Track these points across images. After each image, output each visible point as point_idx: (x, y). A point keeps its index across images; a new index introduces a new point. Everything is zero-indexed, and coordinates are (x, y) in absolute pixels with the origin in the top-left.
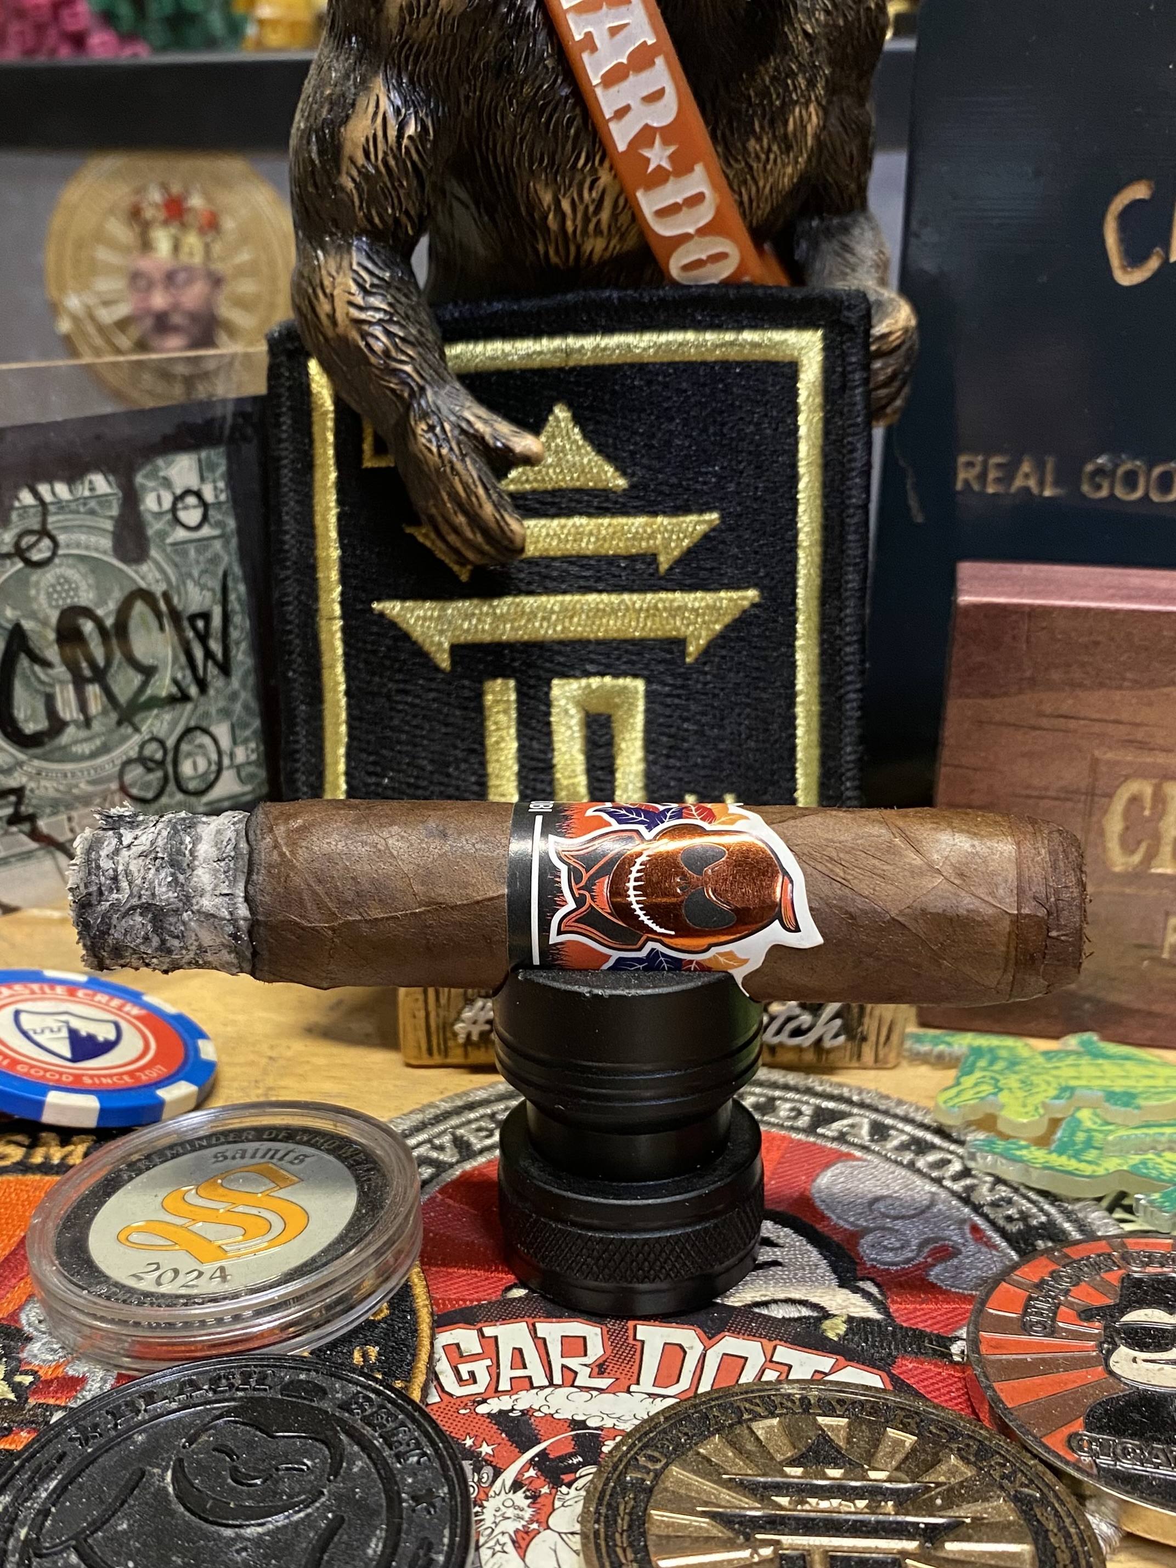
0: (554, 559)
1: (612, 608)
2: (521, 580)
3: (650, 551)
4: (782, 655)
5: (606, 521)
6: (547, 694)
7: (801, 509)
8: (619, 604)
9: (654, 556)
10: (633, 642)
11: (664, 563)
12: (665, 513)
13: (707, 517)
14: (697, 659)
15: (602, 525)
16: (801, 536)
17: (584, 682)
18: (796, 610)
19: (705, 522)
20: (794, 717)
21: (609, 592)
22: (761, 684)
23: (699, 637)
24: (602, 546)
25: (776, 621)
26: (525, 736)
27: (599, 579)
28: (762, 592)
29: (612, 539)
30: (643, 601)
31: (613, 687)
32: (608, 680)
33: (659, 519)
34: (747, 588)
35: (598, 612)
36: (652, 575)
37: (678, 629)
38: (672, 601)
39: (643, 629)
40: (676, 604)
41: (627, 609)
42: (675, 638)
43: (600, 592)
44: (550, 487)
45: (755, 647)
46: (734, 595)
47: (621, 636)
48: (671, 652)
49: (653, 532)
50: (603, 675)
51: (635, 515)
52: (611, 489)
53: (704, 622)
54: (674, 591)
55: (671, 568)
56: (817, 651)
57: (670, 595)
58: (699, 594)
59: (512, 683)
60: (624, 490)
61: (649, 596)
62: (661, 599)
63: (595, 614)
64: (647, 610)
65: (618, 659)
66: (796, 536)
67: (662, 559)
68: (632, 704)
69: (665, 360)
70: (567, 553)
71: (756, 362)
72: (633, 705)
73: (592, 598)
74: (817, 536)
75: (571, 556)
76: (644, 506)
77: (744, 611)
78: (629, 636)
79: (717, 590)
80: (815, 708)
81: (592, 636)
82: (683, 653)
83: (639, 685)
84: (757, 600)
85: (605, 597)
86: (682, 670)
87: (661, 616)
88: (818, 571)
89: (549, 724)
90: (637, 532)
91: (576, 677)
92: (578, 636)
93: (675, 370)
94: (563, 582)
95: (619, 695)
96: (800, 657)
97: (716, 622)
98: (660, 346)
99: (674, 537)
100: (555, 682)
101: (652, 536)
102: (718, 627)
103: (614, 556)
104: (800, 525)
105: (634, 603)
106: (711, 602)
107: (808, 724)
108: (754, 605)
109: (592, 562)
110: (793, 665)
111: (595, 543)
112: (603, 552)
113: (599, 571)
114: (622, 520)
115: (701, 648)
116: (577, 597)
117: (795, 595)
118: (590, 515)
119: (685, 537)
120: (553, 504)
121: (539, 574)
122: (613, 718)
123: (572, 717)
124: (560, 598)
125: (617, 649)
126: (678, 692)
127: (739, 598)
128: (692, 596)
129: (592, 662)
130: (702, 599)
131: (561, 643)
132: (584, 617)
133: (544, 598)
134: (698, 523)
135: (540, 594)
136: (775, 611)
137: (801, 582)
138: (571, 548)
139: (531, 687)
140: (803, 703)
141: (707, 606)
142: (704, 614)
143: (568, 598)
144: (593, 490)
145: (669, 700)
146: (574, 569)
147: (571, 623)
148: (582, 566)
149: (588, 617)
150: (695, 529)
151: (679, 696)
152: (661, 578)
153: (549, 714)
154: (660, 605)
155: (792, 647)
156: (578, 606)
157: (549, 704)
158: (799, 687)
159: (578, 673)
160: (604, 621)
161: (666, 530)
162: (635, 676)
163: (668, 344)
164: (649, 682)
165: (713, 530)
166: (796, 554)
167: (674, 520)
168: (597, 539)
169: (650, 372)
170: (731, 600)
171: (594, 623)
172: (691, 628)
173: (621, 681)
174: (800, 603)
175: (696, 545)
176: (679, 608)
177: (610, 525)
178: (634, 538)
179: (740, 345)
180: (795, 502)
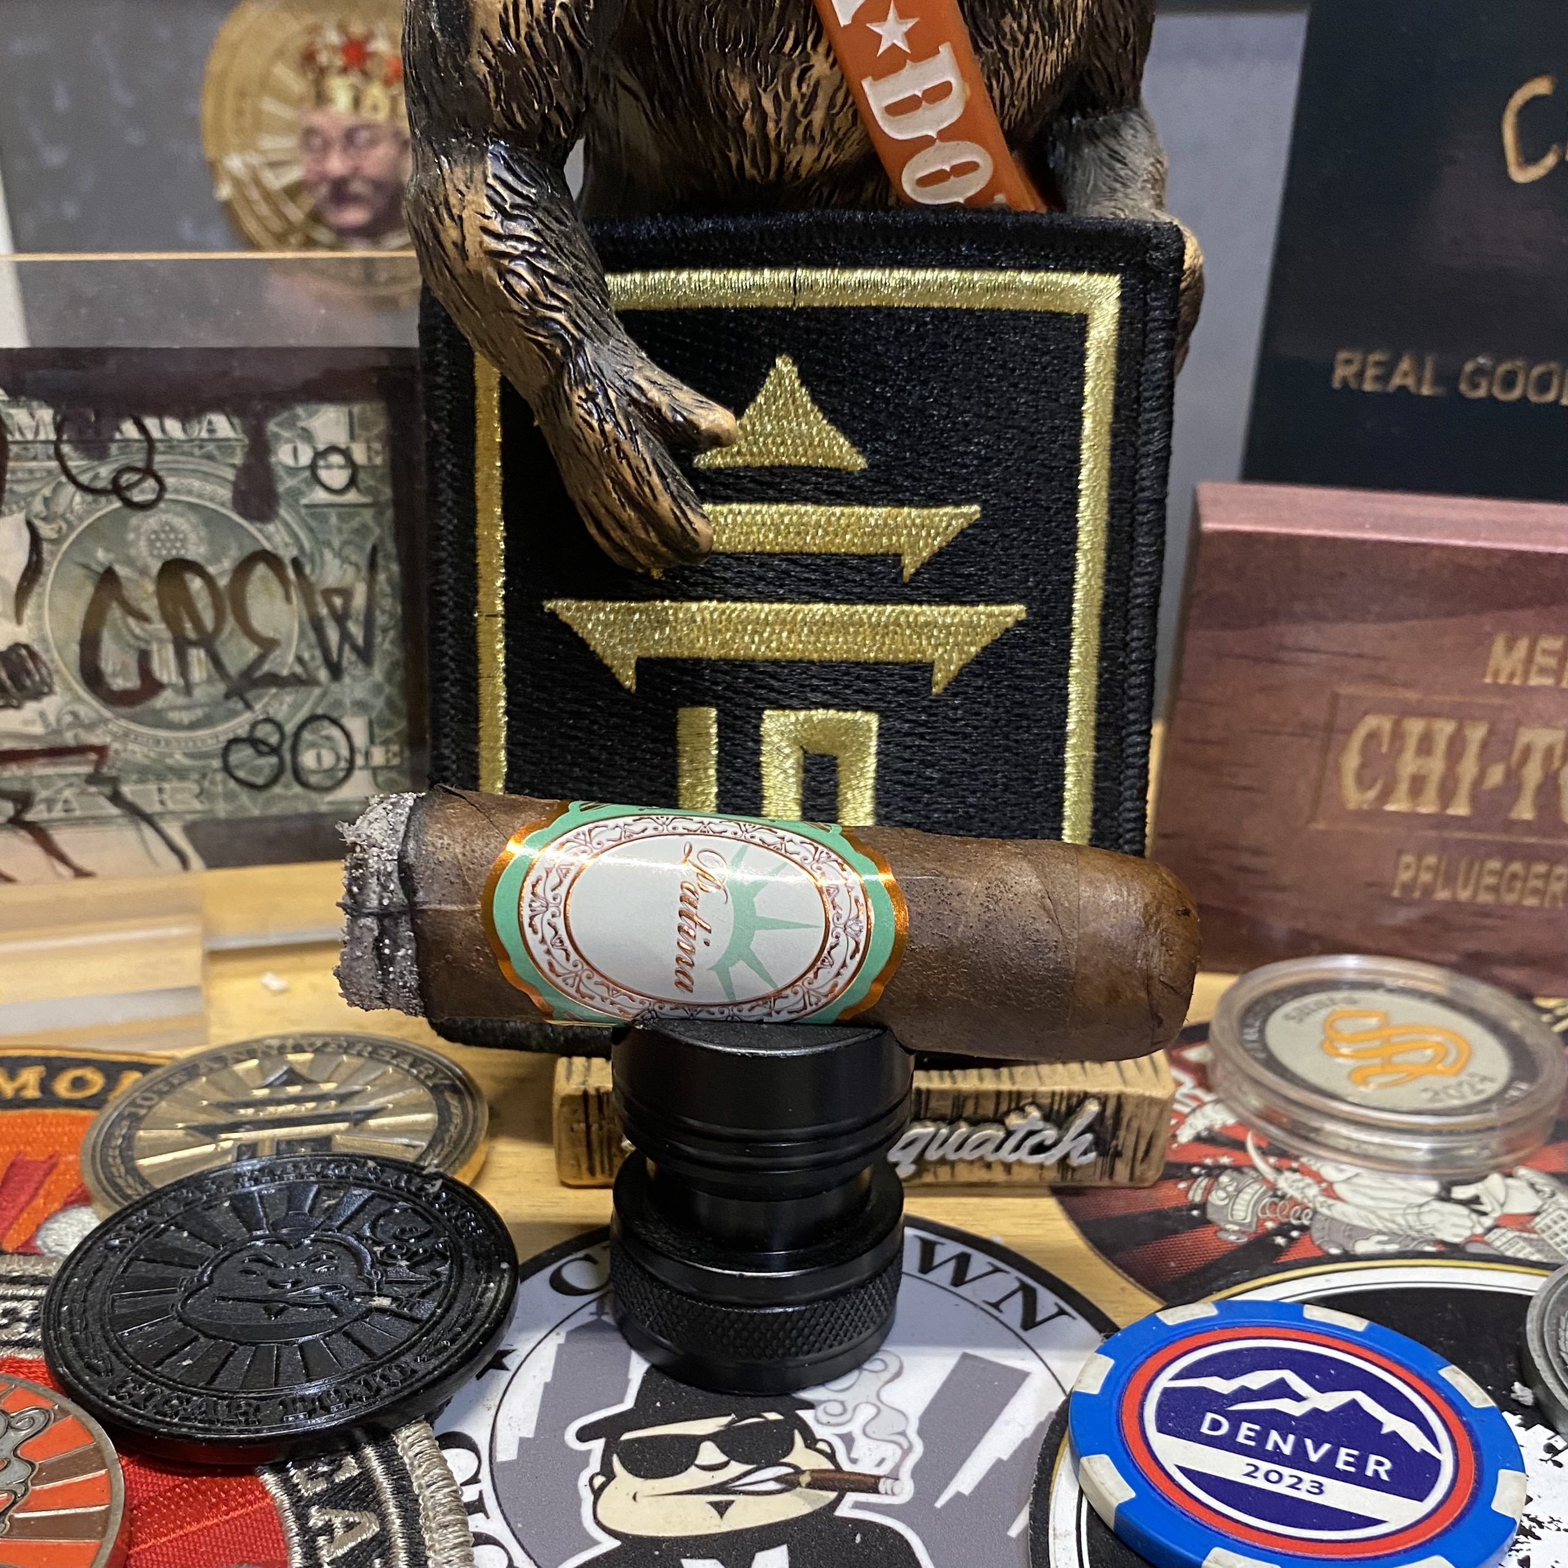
0: (772, 555)
1: (843, 623)
2: (726, 581)
3: (892, 551)
4: (1052, 686)
5: (838, 510)
6: (757, 727)
7: (1083, 502)
8: (851, 616)
9: (898, 556)
10: (865, 665)
11: (910, 565)
12: (911, 504)
13: (965, 509)
14: (946, 689)
15: (833, 514)
16: (1082, 537)
17: (802, 715)
18: (1072, 630)
19: (963, 515)
20: (1063, 764)
21: (838, 602)
22: (1025, 723)
23: (950, 662)
24: (832, 542)
25: (1048, 644)
26: (728, 779)
27: (828, 584)
28: (1029, 608)
29: (846, 533)
30: (880, 614)
31: (840, 721)
32: (832, 712)
33: (906, 510)
34: (1012, 602)
35: (822, 626)
36: (894, 581)
37: (924, 652)
38: (917, 615)
39: (880, 649)
40: (922, 619)
41: (861, 623)
42: (920, 661)
43: (827, 600)
44: (767, 463)
45: (1019, 677)
46: (996, 609)
47: (852, 657)
48: (912, 679)
49: (897, 526)
50: (827, 706)
51: (874, 505)
52: (846, 469)
53: (956, 644)
54: (920, 603)
55: (917, 573)
56: (1094, 682)
57: (916, 608)
58: (952, 608)
59: (713, 713)
60: (863, 470)
61: (889, 608)
62: (903, 612)
63: (820, 629)
64: (886, 626)
65: (846, 687)
66: (1075, 536)
67: (907, 560)
68: (862, 743)
69: (921, 304)
70: (787, 549)
71: (1035, 312)
72: (864, 746)
73: (819, 608)
74: (1101, 538)
75: (792, 554)
76: (888, 493)
77: (1007, 630)
78: (862, 658)
79: (973, 603)
80: (1090, 754)
81: (815, 656)
82: (929, 683)
83: (872, 720)
84: (1023, 616)
85: (832, 606)
86: (926, 703)
87: (903, 634)
88: (1100, 582)
89: (758, 765)
90: (877, 525)
91: (792, 708)
92: (798, 656)
93: (932, 317)
94: (781, 586)
95: (846, 733)
96: (1073, 688)
97: (972, 644)
98: (915, 287)
99: (924, 533)
100: (767, 712)
101: (895, 530)
102: (973, 649)
103: (846, 554)
104: (1081, 523)
105: (870, 616)
106: (965, 618)
107: (1079, 773)
108: (1019, 623)
109: (818, 561)
110: (1064, 700)
111: (823, 537)
112: (833, 550)
113: (828, 574)
114: (860, 510)
115: (951, 675)
116: (798, 607)
117: (1071, 611)
118: (818, 502)
119: (938, 534)
120: (771, 485)
121: (751, 575)
122: (838, 761)
123: (787, 756)
124: (776, 606)
125: (847, 674)
126: (922, 730)
127: (1001, 614)
128: (943, 609)
129: (815, 689)
130: (955, 614)
131: (775, 662)
132: (806, 630)
133: (757, 606)
134: (955, 516)
135: (751, 600)
136: (1045, 631)
137: (1078, 595)
138: (792, 543)
139: (736, 718)
140: (1074, 746)
141: (962, 623)
142: (957, 632)
143: (786, 606)
144: (822, 468)
145: (908, 740)
146: (797, 570)
147: (789, 638)
148: (807, 566)
149: (811, 631)
150: (949, 525)
151: (922, 736)
152: (905, 585)
153: (758, 753)
154: (902, 619)
155: (1065, 676)
156: (800, 617)
157: (758, 741)
158: (1070, 727)
159: (795, 702)
160: (832, 639)
161: (914, 524)
162: (867, 709)
163: (925, 283)
164: (883, 716)
165: (972, 526)
166: (1075, 559)
167: (925, 512)
168: (827, 533)
169: (901, 319)
170: (990, 615)
171: (818, 640)
172: (940, 650)
173: (848, 716)
174: (1076, 621)
175: (948, 545)
176: (927, 624)
177: (842, 514)
178: (873, 534)
179: (1016, 289)
180: (1075, 493)
